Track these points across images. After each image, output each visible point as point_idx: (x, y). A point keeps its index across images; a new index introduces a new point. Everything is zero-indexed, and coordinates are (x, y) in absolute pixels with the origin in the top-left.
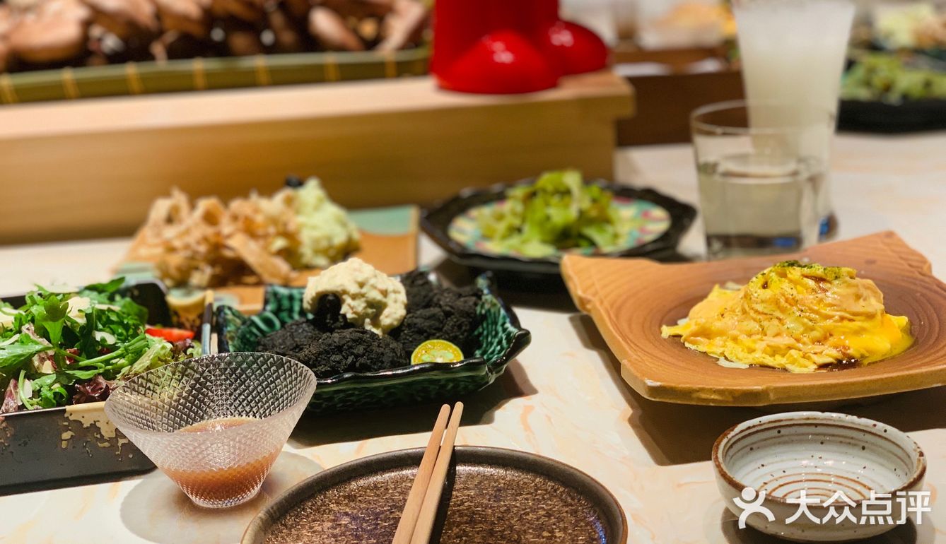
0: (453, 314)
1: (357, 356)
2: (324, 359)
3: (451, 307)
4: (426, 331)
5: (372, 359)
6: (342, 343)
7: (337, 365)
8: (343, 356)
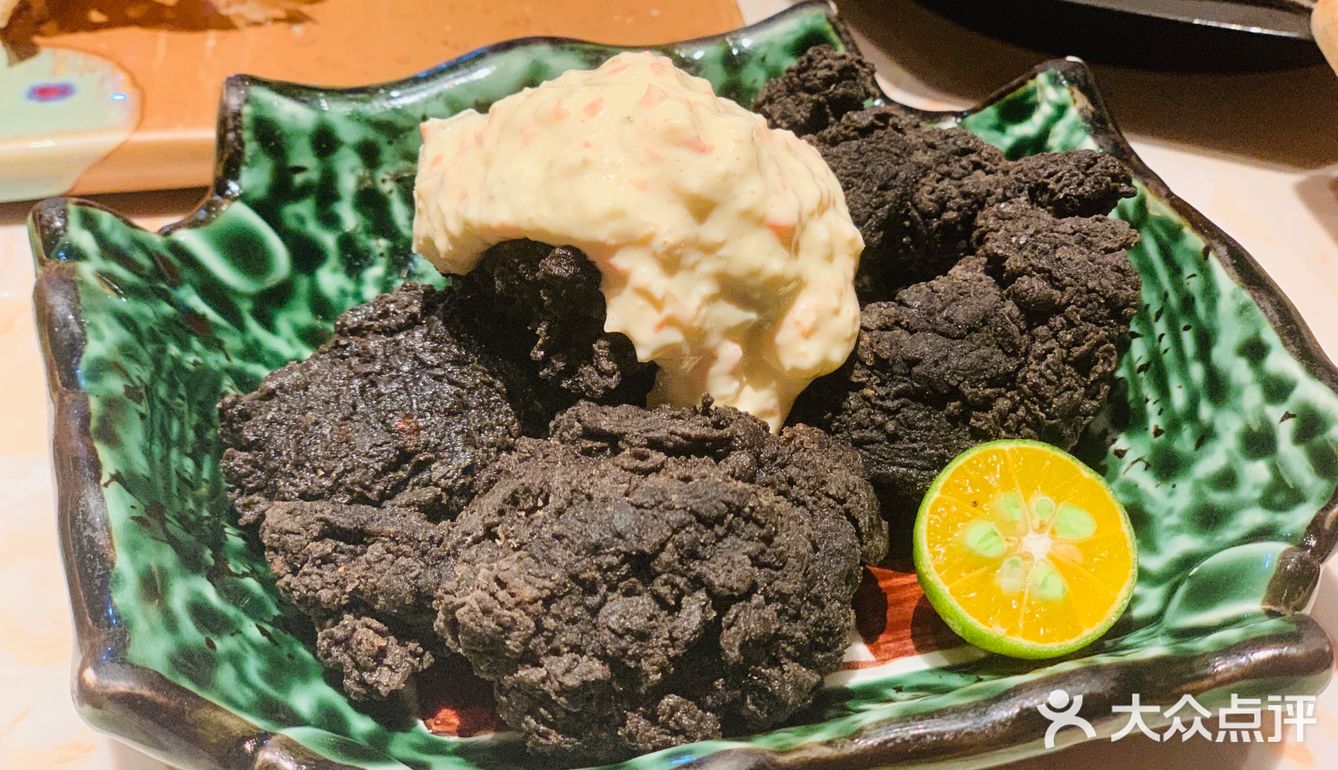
0: (1059, 310)
1: (722, 601)
2: (573, 621)
3: (1051, 279)
4: (955, 393)
5: (783, 597)
6: (652, 538)
7: (633, 649)
8: (659, 599)
